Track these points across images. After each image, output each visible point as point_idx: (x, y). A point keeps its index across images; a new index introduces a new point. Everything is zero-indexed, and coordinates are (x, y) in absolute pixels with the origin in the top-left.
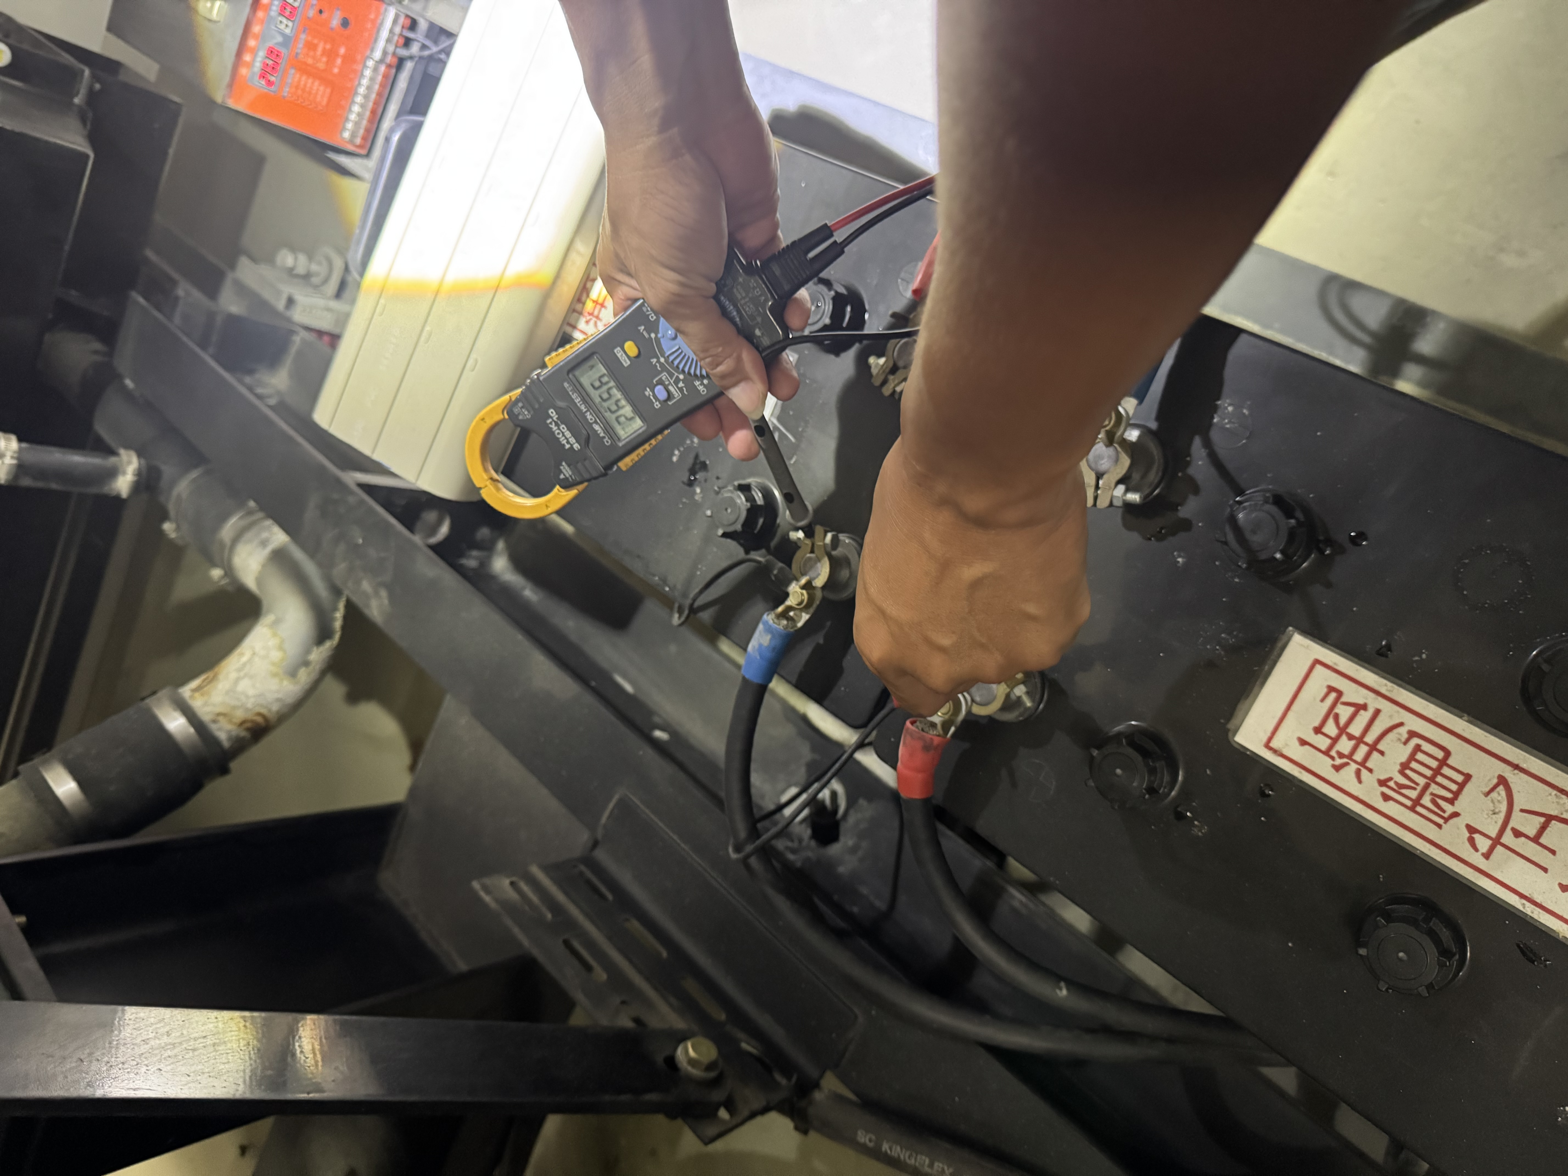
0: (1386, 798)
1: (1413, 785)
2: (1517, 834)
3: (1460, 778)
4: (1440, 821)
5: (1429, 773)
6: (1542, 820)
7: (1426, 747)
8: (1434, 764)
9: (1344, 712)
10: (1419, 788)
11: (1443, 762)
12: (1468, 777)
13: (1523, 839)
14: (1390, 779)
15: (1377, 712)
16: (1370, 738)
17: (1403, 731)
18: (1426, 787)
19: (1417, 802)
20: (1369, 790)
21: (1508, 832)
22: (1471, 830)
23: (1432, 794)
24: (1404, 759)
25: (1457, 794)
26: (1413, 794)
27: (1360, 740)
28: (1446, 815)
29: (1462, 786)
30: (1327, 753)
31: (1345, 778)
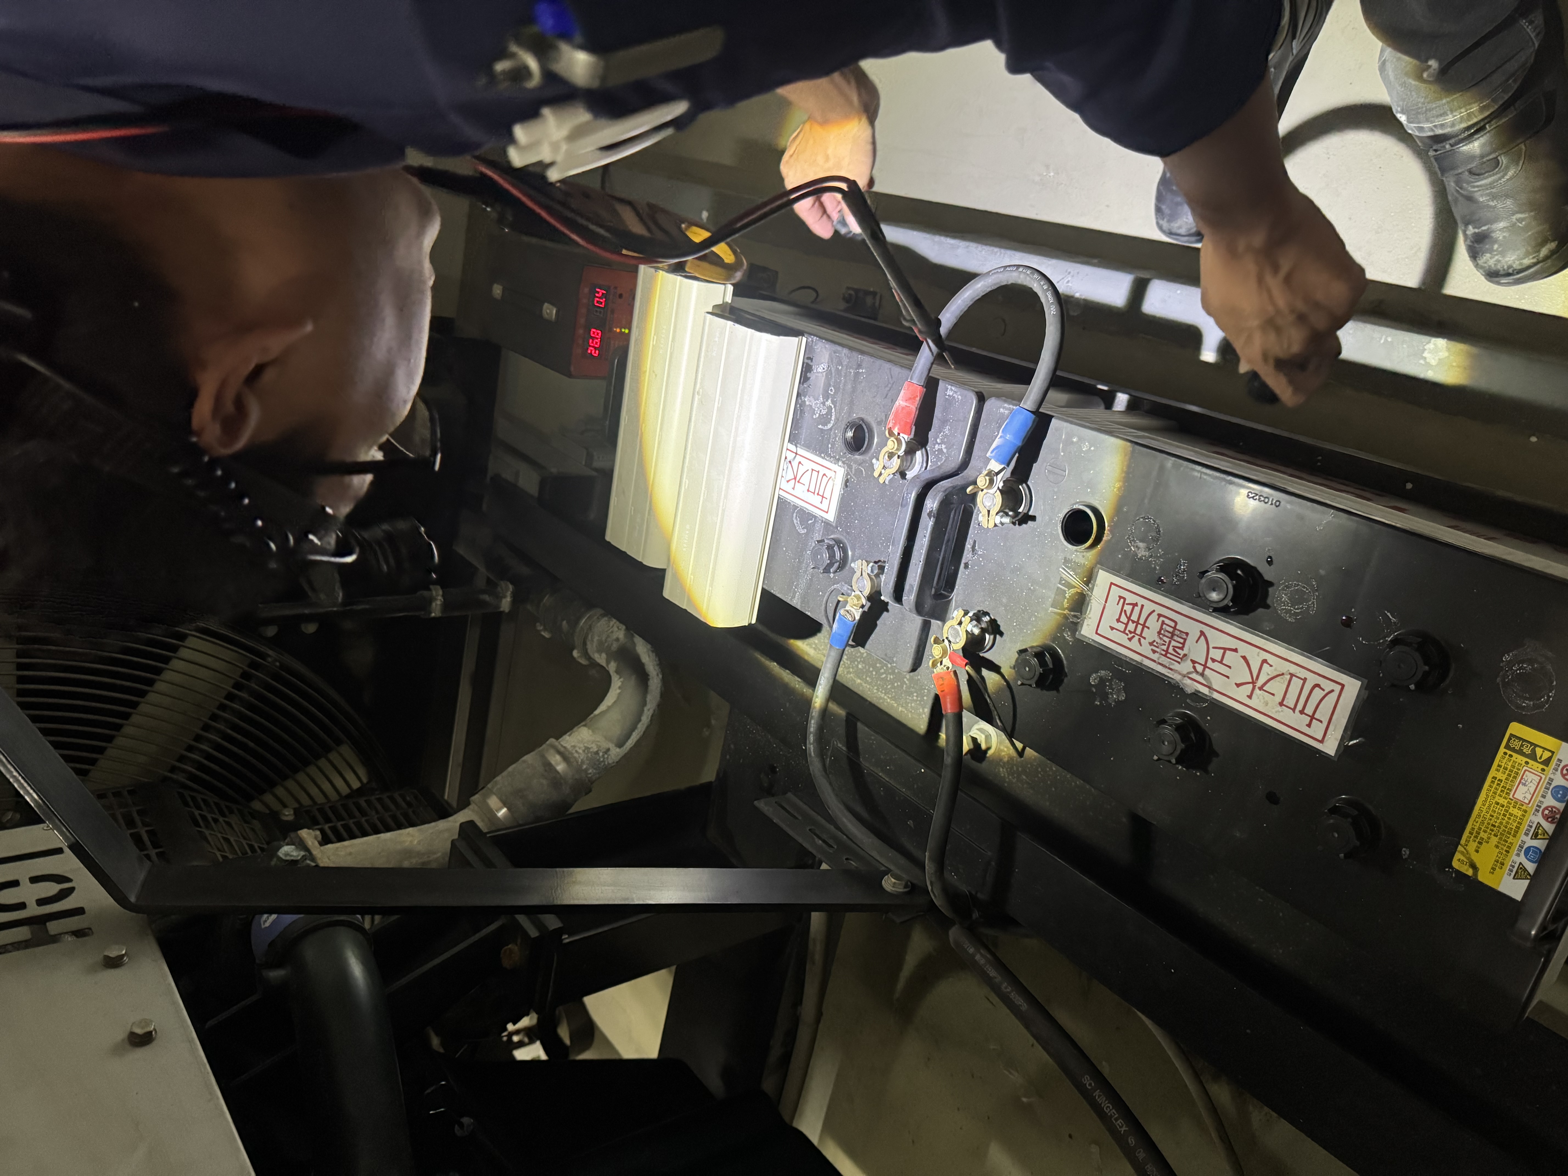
0: (1154, 652)
1: (1164, 643)
2: (1213, 660)
3: (1183, 635)
4: (1179, 660)
5: (1169, 635)
6: (1222, 651)
7: (1167, 621)
8: (1171, 630)
9: (1128, 608)
10: (1167, 644)
11: (1175, 628)
12: (1187, 634)
13: (1216, 663)
14: (1154, 641)
15: (1142, 606)
16: (1142, 621)
17: (1155, 614)
18: (1170, 642)
19: (1167, 651)
20: (1146, 649)
21: (1209, 660)
22: (1194, 662)
23: (1173, 646)
24: (1158, 630)
25: (1184, 644)
26: (1165, 648)
27: (1137, 623)
28: (1181, 656)
29: (1185, 640)
30: (1124, 632)
31: (1134, 644)
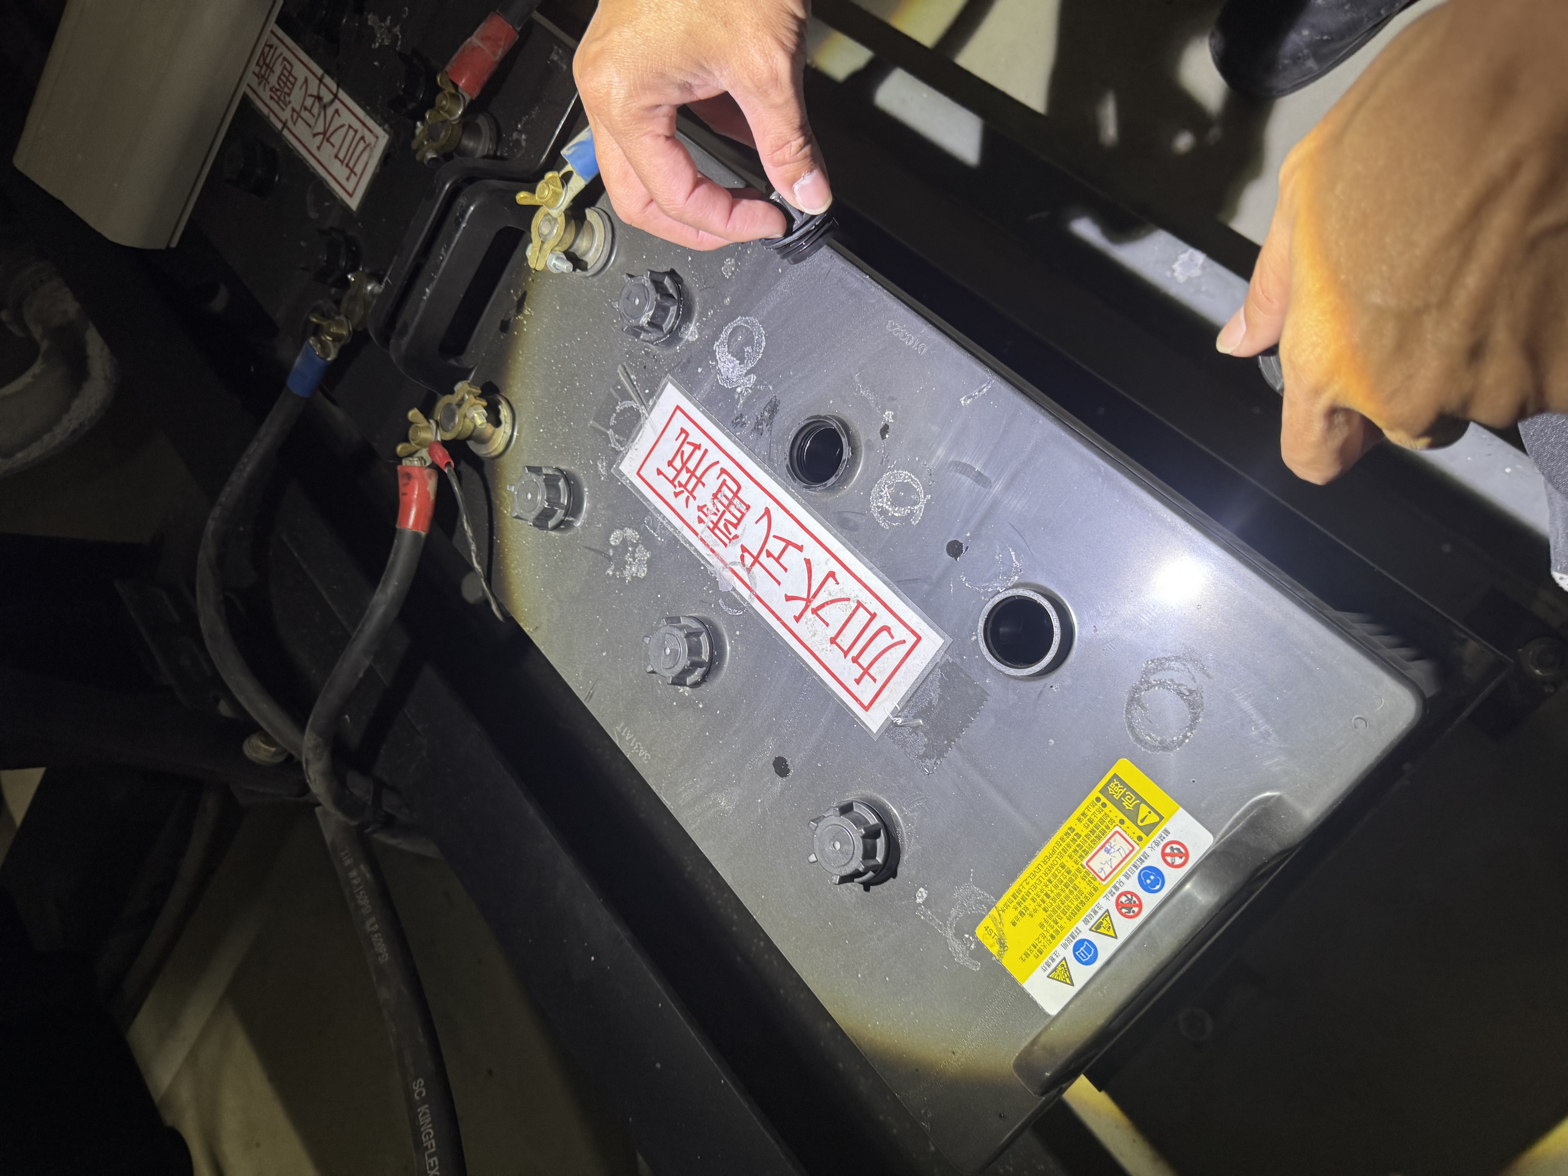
1: (717, 512)
2: (769, 554)
3: (743, 508)
4: (727, 541)
9: (688, 449)
11: (735, 495)
12: (748, 507)
20: (691, 515)
21: (764, 553)
28: (731, 537)
29: (743, 515)
30: (672, 482)
31: (678, 503)
